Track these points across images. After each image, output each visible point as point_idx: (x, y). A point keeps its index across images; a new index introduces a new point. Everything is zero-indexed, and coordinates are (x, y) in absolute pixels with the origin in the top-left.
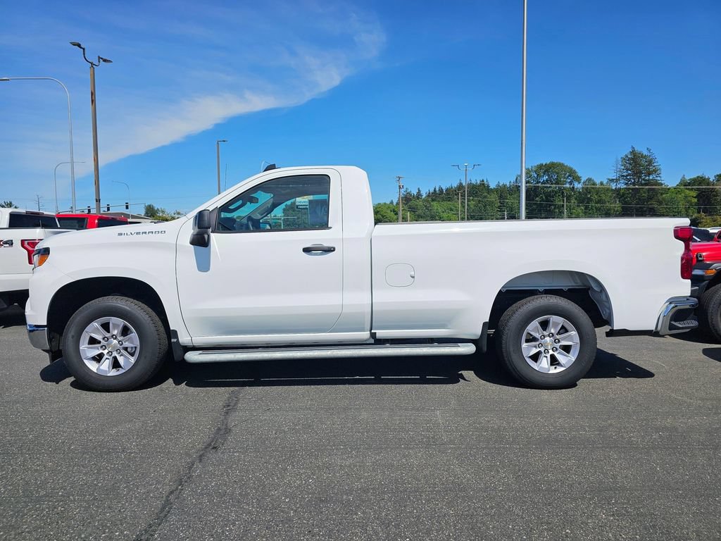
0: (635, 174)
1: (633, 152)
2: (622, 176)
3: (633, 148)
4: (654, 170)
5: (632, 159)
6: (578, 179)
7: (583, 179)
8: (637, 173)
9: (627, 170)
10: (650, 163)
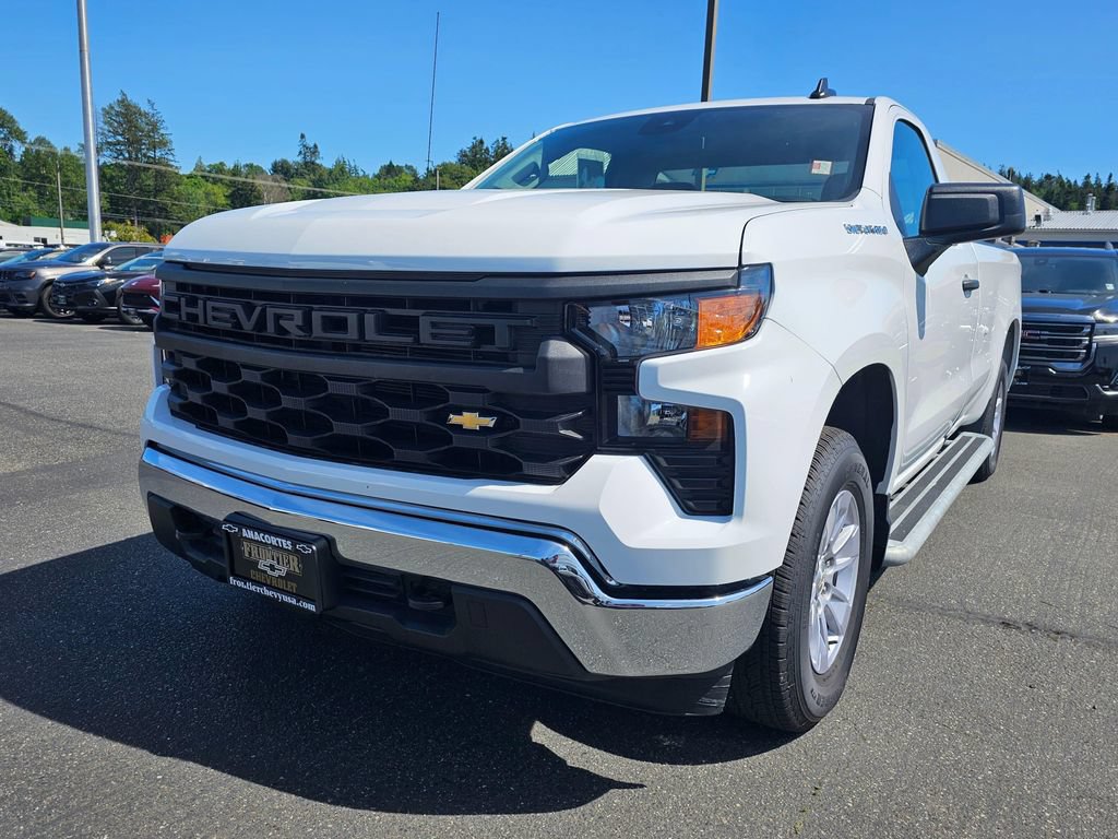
0: (129, 143)
1: (123, 102)
2: (109, 143)
3: (124, 95)
4: (160, 142)
5: (125, 115)
6: (20, 136)
7: (31, 137)
8: (133, 143)
9: (116, 133)
10: (154, 127)
